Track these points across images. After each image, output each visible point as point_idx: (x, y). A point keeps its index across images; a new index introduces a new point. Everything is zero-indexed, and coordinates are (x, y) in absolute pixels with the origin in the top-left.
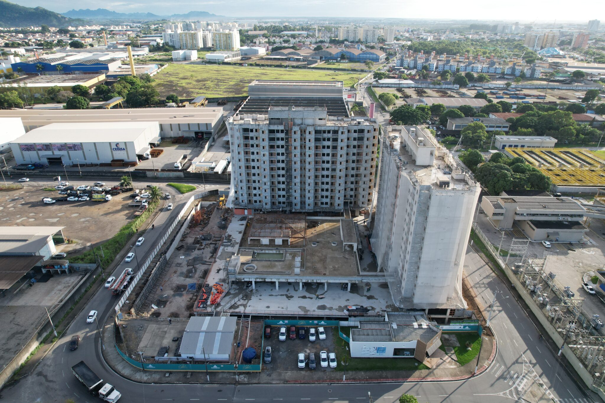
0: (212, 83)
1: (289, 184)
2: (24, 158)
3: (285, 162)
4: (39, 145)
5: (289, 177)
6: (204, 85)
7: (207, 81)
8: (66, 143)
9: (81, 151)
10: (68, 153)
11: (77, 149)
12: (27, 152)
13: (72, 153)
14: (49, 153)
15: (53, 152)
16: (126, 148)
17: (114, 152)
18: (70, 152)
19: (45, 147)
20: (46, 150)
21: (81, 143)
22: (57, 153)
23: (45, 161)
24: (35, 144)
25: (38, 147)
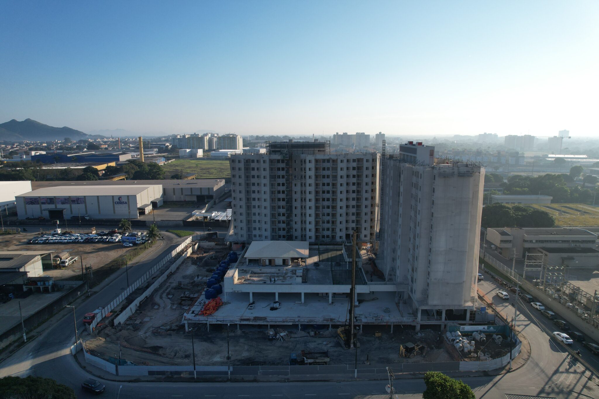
0: (216, 170)
1: (289, 216)
2: (26, 212)
3: (286, 192)
4: (44, 198)
5: (290, 209)
6: (208, 172)
7: (211, 169)
8: (70, 197)
9: (83, 205)
10: (71, 206)
11: (79, 202)
12: (31, 206)
13: (74, 206)
14: (52, 207)
15: (56, 206)
16: (129, 202)
17: (116, 206)
18: (72, 205)
19: (49, 201)
20: (49, 204)
21: (85, 197)
22: (60, 206)
23: (46, 214)
24: (39, 197)
25: (43, 201)
